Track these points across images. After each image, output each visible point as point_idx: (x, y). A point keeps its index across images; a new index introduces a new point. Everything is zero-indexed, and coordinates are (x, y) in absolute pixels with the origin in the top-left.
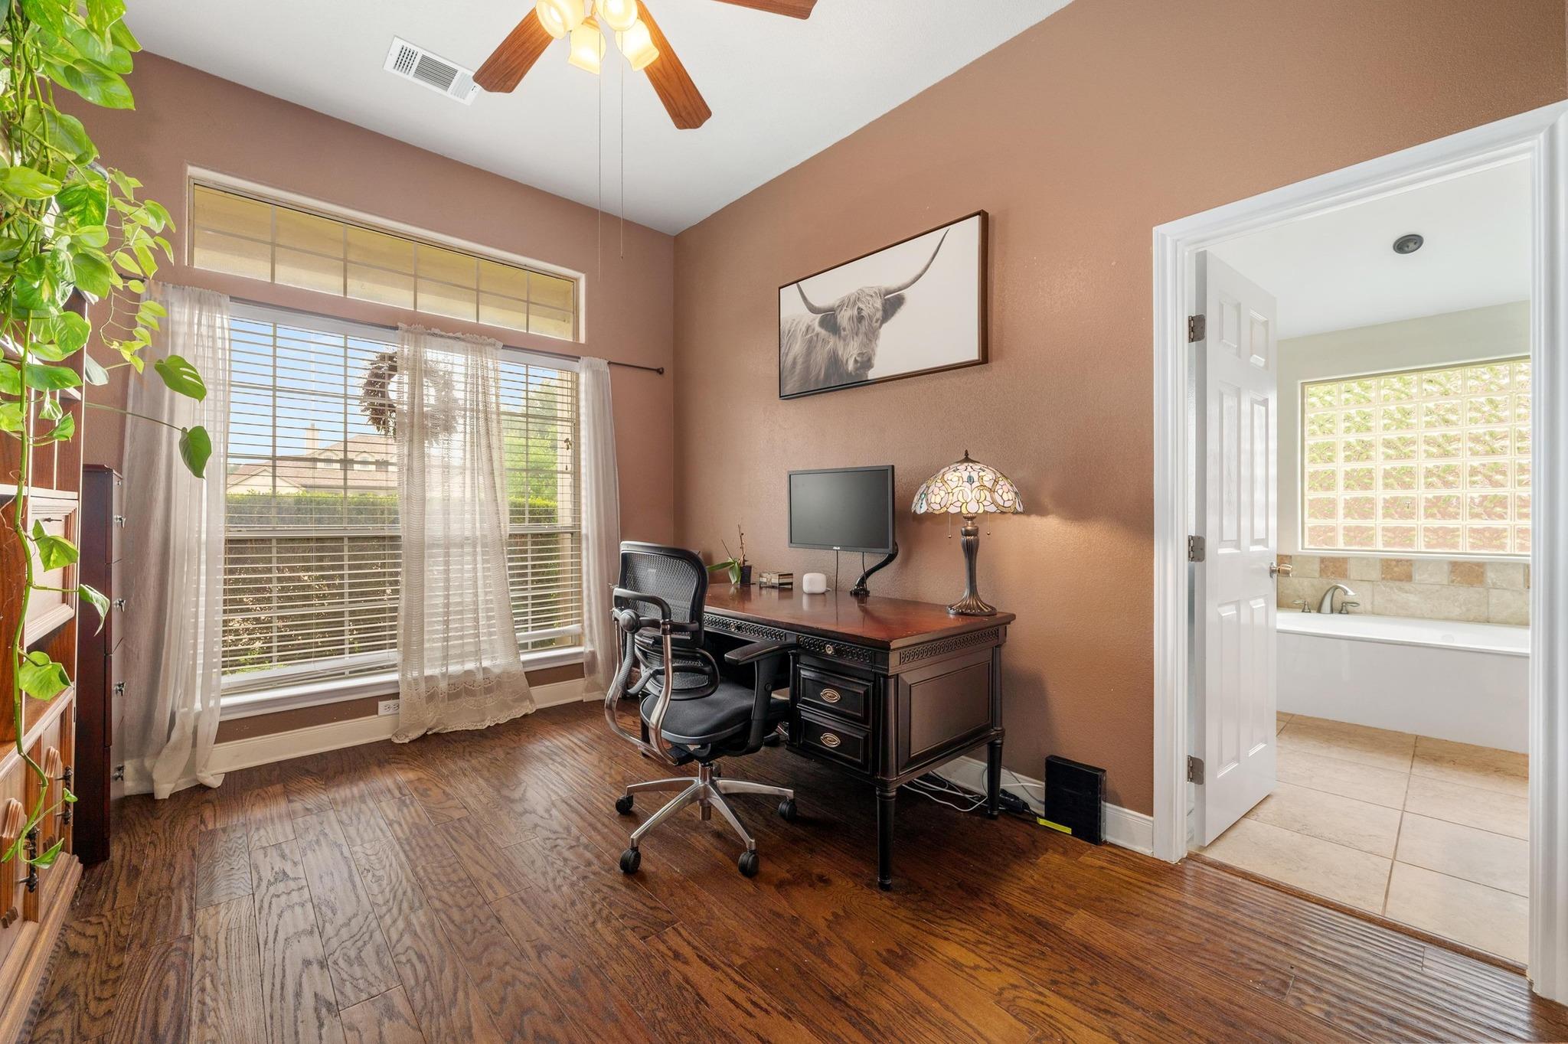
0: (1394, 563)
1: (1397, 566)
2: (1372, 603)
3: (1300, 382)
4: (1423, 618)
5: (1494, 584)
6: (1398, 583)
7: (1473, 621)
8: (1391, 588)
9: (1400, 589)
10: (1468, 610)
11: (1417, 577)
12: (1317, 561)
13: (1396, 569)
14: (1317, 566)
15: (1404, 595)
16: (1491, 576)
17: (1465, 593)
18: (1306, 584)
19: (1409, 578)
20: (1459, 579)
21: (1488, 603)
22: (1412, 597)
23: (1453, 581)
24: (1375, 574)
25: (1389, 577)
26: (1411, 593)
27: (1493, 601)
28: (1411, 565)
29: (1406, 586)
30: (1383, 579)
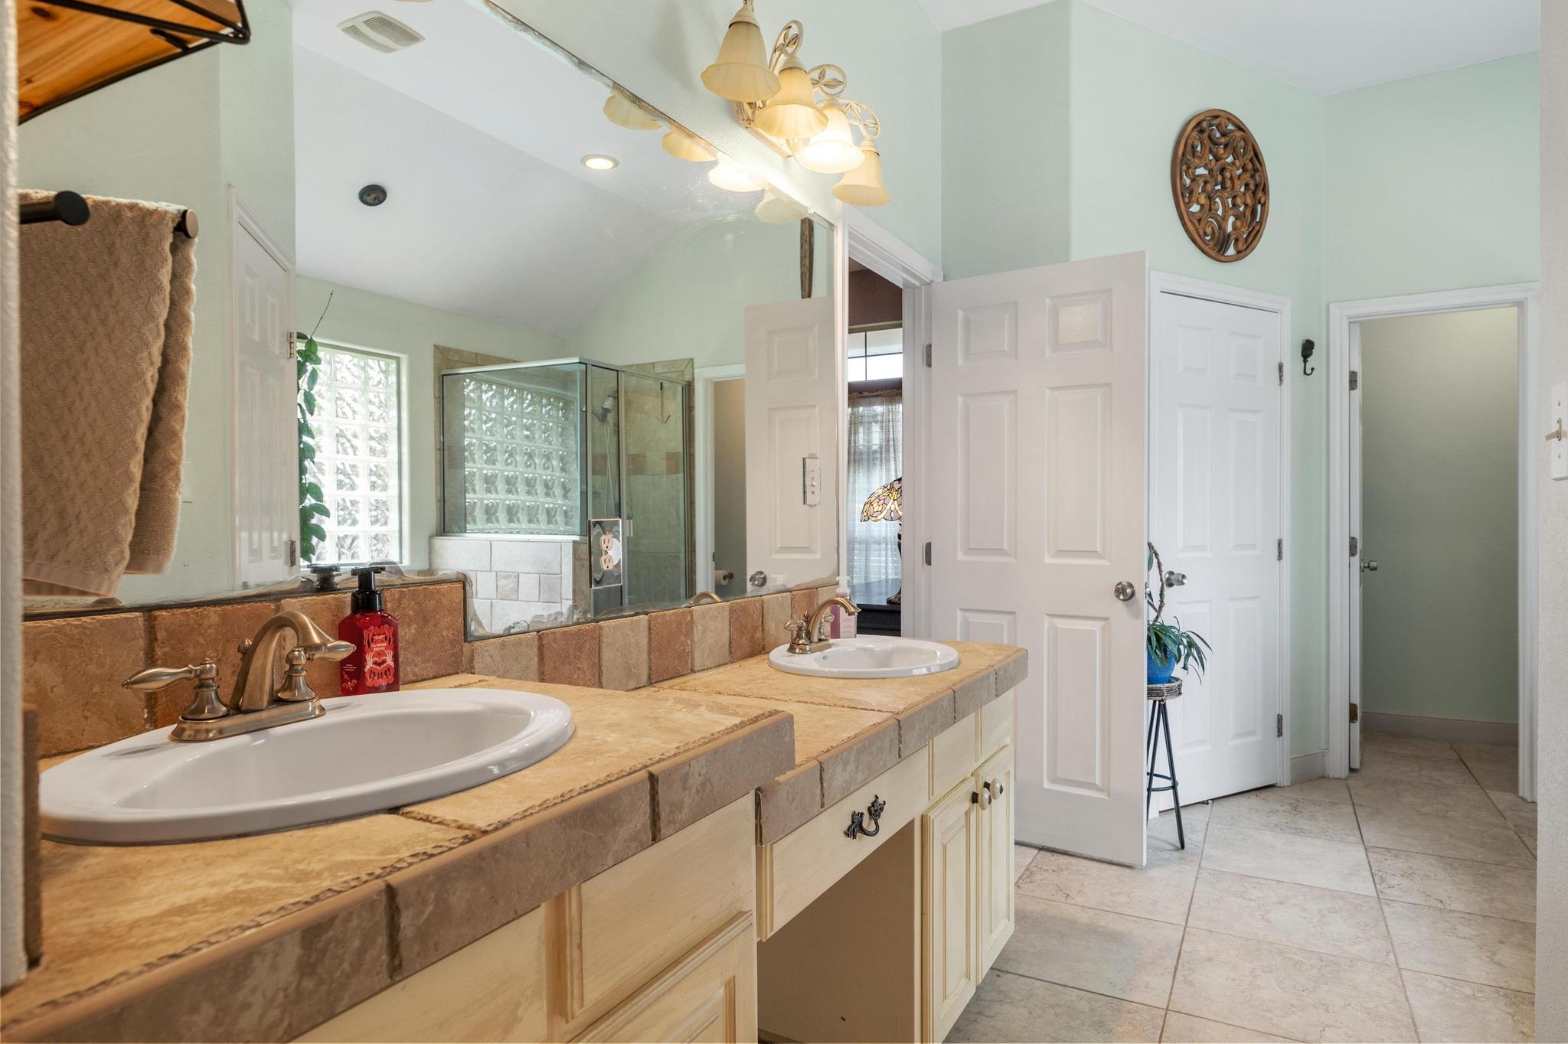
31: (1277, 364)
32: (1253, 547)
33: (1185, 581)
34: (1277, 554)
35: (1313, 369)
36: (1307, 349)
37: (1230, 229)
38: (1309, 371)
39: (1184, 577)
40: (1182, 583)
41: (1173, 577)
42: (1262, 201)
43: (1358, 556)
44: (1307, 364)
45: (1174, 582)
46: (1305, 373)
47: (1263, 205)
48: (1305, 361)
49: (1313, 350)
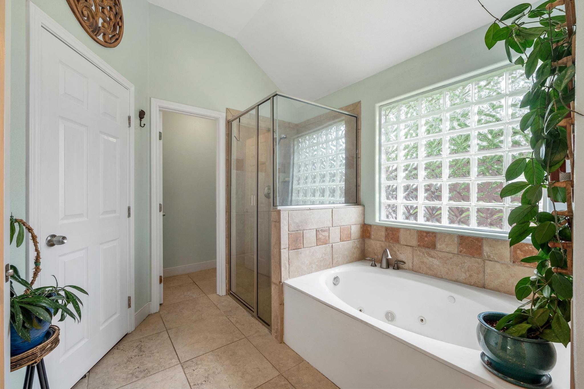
0: (425, 234)
1: (426, 237)
2: (412, 263)
3: (378, 105)
4: (441, 278)
5: (489, 256)
6: (427, 250)
7: (473, 285)
8: (423, 253)
9: (429, 254)
10: (471, 276)
11: (438, 246)
12: (384, 230)
13: (426, 239)
14: (383, 233)
15: (431, 259)
16: (486, 249)
17: (470, 262)
18: (378, 245)
19: (433, 246)
20: (465, 250)
21: (484, 272)
22: (436, 262)
23: (461, 252)
24: (414, 242)
25: (422, 244)
26: (435, 258)
27: (488, 271)
28: (435, 236)
29: (432, 252)
30: (419, 245)
31: (128, 116)
32: (114, 211)
33: (65, 241)
34: (127, 214)
35: (144, 125)
36: (142, 115)
37: (100, 25)
38: (142, 125)
39: (64, 238)
40: (63, 243)
41: (54, 239)
42: (120, 24)
43: (162, 212)
44: (142, 121)
45: (55, 243)
46: (141, 126)
47: (120, 27)
48: (141, 121)
49: (145, 116)
